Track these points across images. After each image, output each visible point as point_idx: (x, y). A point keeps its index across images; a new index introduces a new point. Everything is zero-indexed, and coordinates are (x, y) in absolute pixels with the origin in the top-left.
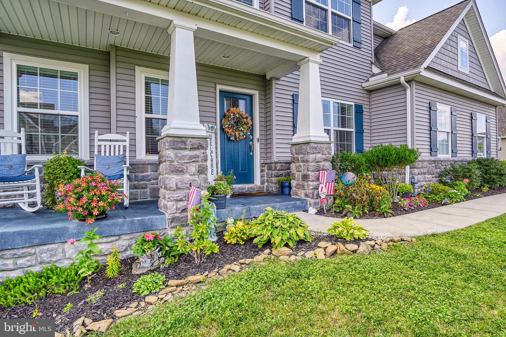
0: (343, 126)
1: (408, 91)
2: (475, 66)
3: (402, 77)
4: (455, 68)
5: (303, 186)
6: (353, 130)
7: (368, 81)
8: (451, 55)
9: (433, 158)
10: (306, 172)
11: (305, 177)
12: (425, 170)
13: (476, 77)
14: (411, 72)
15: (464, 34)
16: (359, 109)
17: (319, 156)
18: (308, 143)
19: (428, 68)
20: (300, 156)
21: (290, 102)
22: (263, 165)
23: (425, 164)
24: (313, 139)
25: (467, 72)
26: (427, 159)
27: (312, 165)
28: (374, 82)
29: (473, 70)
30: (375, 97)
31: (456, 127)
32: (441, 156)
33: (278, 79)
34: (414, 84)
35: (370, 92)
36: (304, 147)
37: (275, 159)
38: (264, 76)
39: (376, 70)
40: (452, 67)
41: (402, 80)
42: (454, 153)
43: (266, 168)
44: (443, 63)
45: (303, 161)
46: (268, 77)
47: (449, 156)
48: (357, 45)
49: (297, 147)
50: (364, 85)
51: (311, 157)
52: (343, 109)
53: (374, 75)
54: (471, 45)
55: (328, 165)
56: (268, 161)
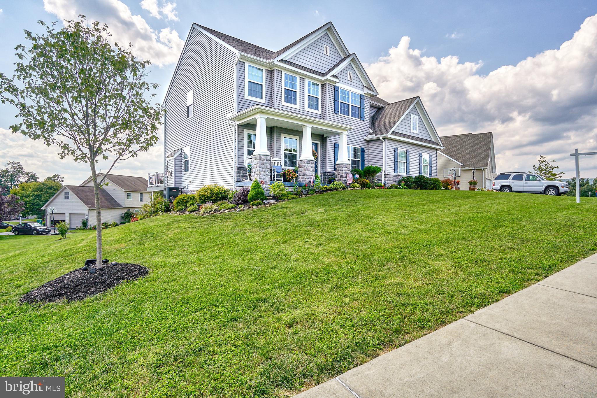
0: (355, 158)
1: (384, 143)
2: (422, 129)
3: (381, 137)
4: (409, 131)
5: (340, 180)
6: (360, 160)
7: (367, 136)
8: (407, 124)
9: (395, 174)
10: (342, 175)
11: (341, 176)
12: (391, 179)
13: (422, 134)
14: (384, 136)
15: (415, 113)
16: (363, 150)
17: (346, 169)
18: (342, 164)
19: (393, 133)
20: (339, 169)
21: (333, 147)
22: (321, 173)
23: (391, 176)
24: (344, 163)
25: (417, 132)
26: (392, 174)
27: (344, 172)
28: (370, 137)
29: (420, 131)
30: (371, 145)
31: (409, 160)
32: (399, 174)
33: (329, 137)
34: (386, 140)
35: (368, 141)
36: (341, 165)
37: (327, 171)
38: (323, 135)
39: (371, 131)
40: (407, 130)
41: (381, 138)
42: (408, 172)
43: (323, 175)
44: (402, 129)
45: (341, 171)
46: (325, 136)
47: (405, 174)
48: (362, 119)
49: (338, 165)
50: (365, 138)
51: (344, 169)
52: (355, 150)
53: (370, 134)
54: (420, 118)
55: (349, 172)
56: (324, 172)
